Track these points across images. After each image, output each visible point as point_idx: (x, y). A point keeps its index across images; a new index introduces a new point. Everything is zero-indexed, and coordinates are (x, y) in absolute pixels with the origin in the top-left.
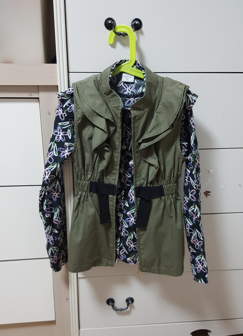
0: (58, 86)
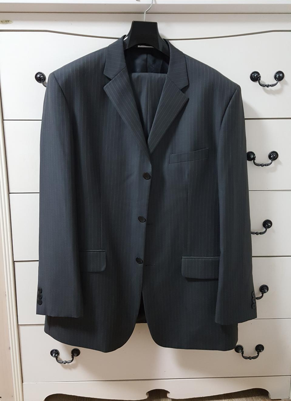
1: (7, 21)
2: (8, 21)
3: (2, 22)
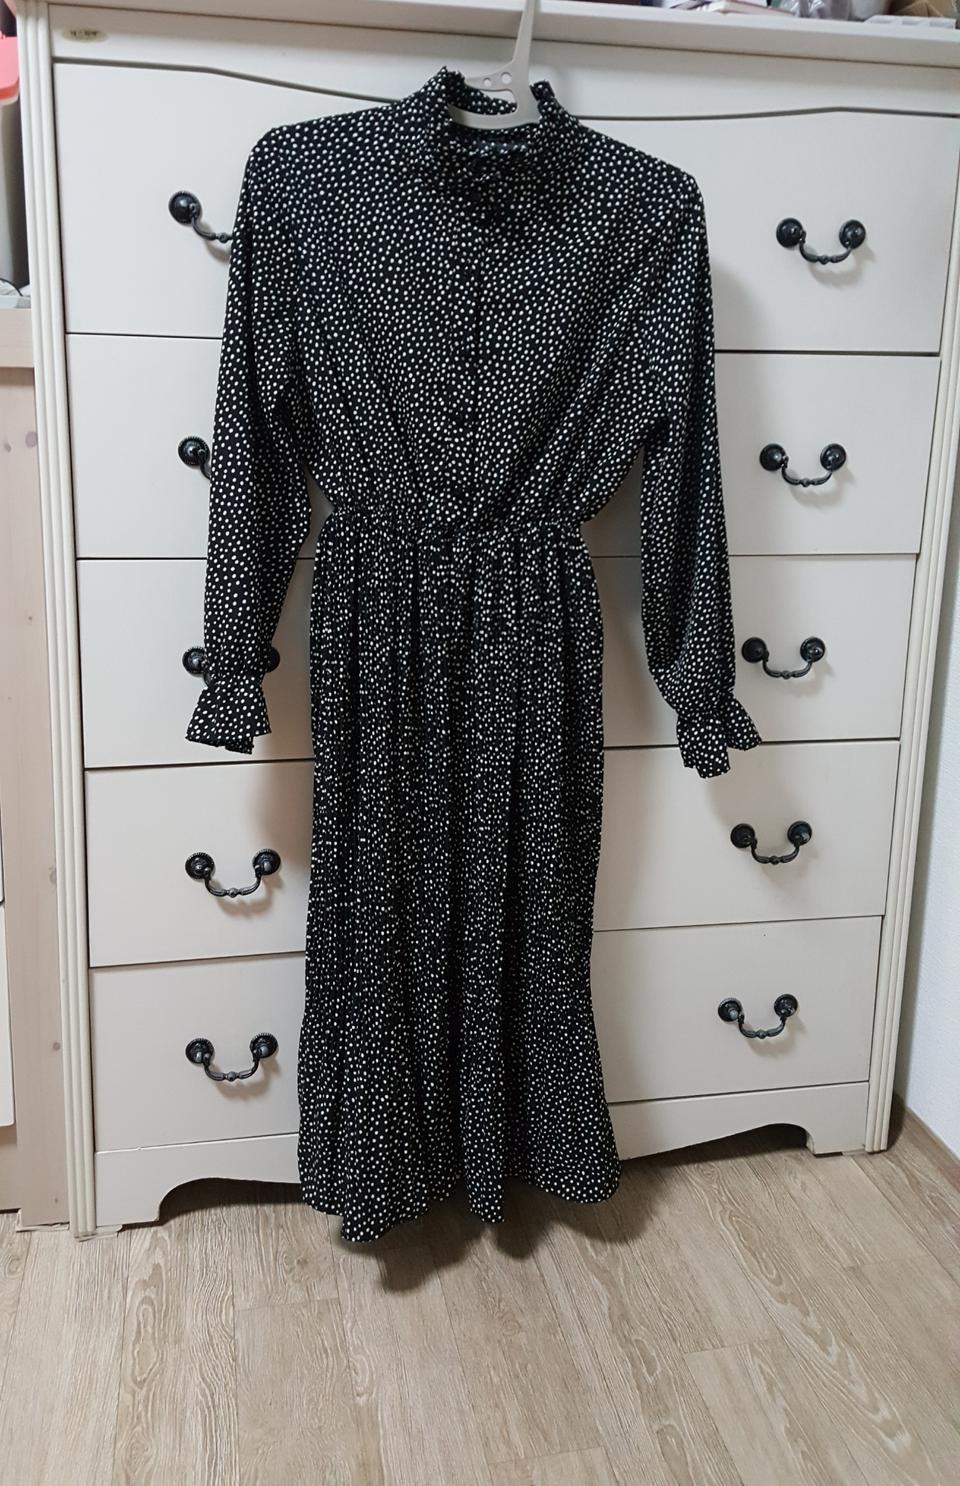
0: (32, 370)
1: (91, 34)
2: (95, 33)
3: (75, 34)
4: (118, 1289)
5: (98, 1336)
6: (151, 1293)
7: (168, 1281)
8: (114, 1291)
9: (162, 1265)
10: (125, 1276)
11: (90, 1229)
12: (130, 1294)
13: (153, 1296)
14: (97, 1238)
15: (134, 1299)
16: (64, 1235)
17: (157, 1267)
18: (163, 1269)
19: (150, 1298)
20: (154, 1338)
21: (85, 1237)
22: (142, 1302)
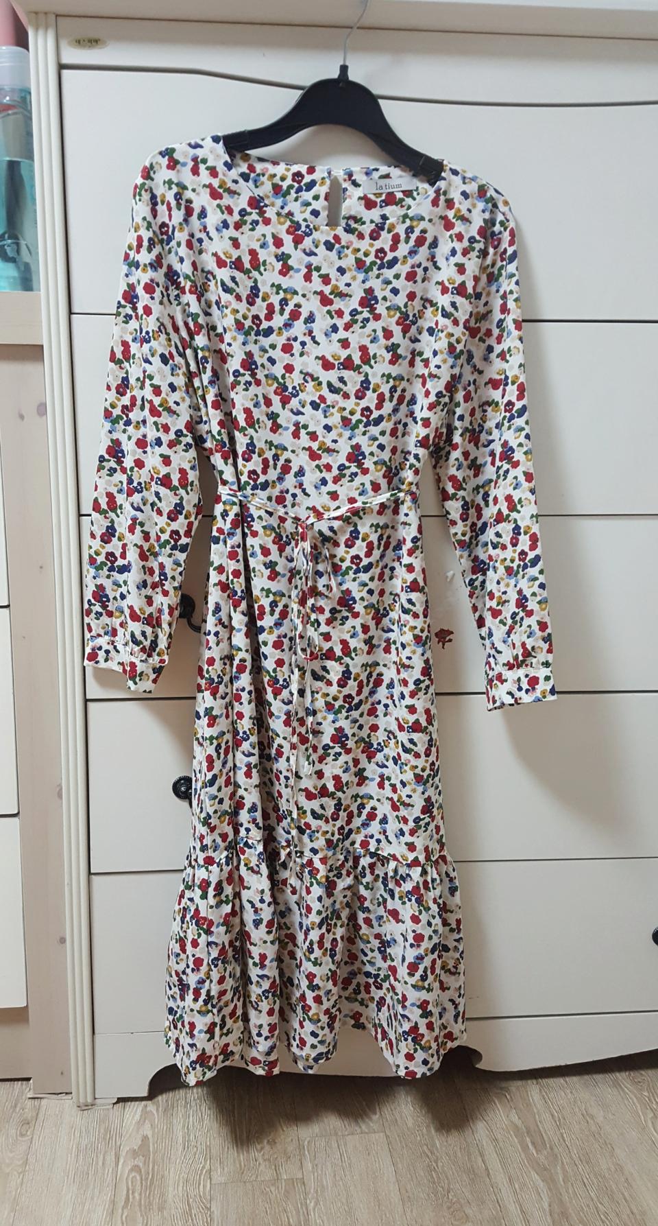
0: (42, 346)
1: (93, 42)
2: (96, 41)
3: (79, 43)
4: (111, 1158)
5: (92, 1199)
6: (139, 1162)
7: (155, 1153)
8: (108, 1158)
9: (150, 1136)
10: (118, 1143)
11: (89, 1100)
12: (121, 1161)
13: (141, 1165)
14: (95, 1107)
15: (125, 1167)
16: (67, 1103)
17: (145, 1138)
18: (151, 1140)
19: (137, 1166)
20: (140, 1205)
21: (85, 1107)
22: (131, 1170)
